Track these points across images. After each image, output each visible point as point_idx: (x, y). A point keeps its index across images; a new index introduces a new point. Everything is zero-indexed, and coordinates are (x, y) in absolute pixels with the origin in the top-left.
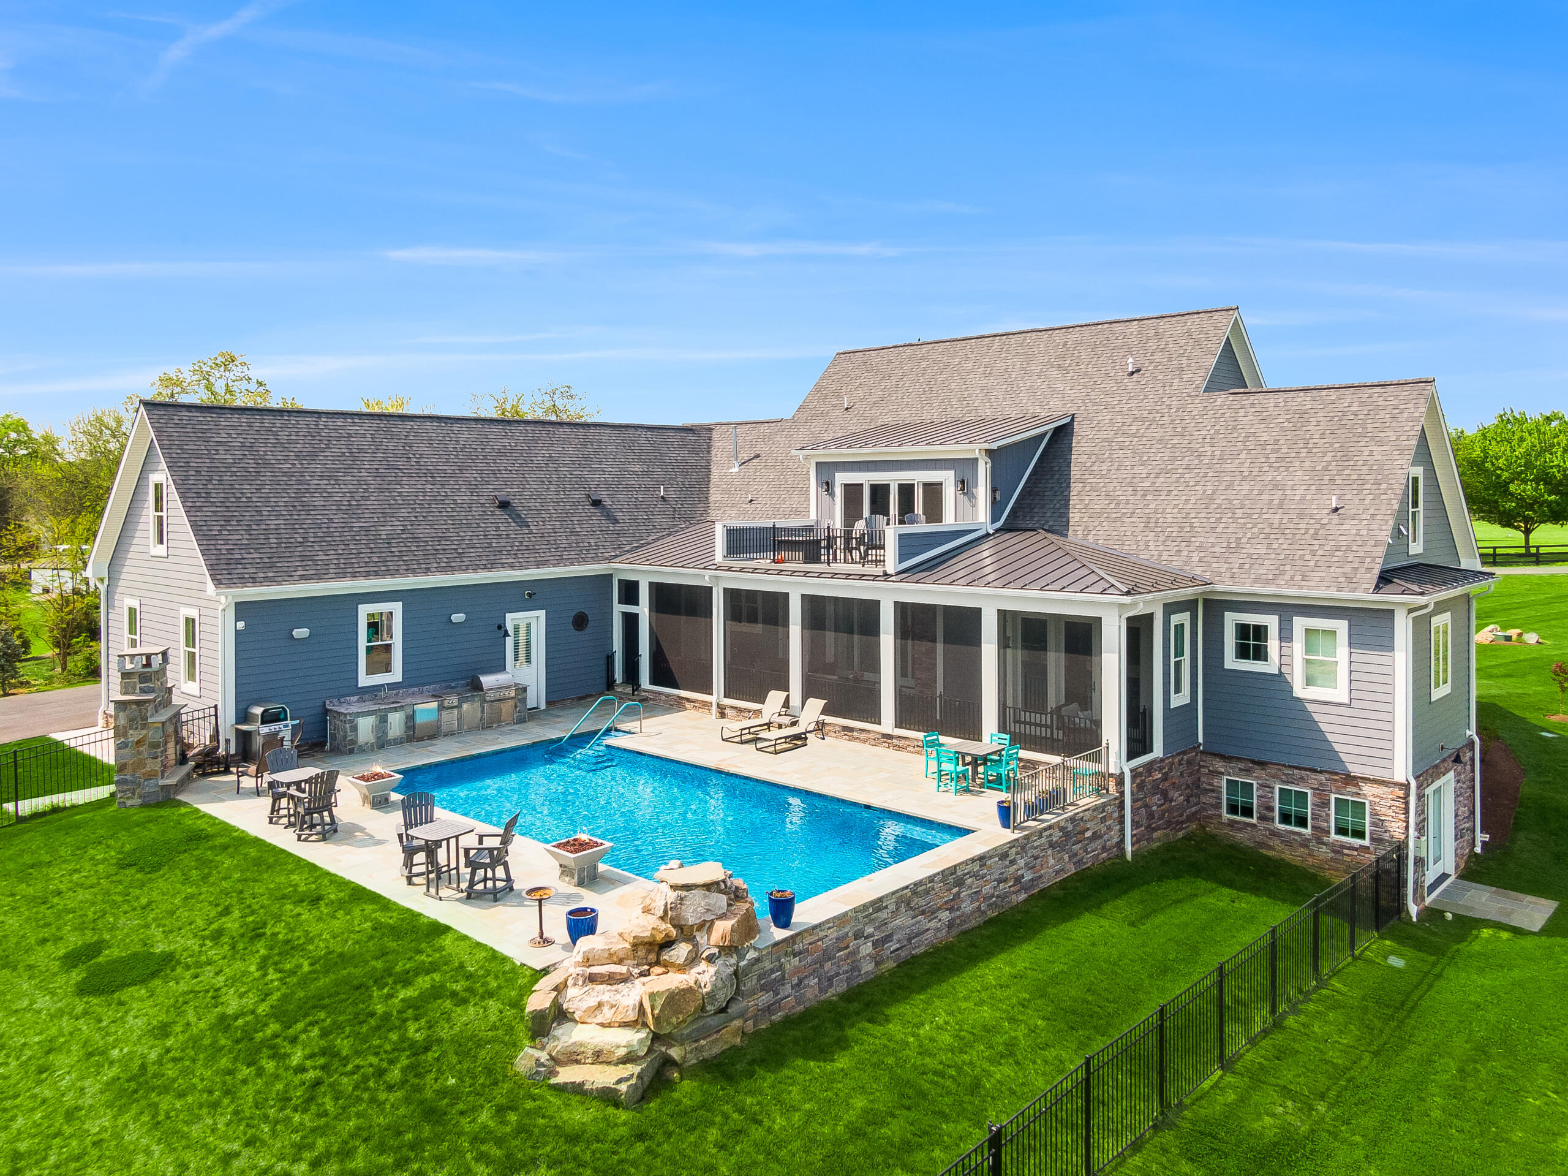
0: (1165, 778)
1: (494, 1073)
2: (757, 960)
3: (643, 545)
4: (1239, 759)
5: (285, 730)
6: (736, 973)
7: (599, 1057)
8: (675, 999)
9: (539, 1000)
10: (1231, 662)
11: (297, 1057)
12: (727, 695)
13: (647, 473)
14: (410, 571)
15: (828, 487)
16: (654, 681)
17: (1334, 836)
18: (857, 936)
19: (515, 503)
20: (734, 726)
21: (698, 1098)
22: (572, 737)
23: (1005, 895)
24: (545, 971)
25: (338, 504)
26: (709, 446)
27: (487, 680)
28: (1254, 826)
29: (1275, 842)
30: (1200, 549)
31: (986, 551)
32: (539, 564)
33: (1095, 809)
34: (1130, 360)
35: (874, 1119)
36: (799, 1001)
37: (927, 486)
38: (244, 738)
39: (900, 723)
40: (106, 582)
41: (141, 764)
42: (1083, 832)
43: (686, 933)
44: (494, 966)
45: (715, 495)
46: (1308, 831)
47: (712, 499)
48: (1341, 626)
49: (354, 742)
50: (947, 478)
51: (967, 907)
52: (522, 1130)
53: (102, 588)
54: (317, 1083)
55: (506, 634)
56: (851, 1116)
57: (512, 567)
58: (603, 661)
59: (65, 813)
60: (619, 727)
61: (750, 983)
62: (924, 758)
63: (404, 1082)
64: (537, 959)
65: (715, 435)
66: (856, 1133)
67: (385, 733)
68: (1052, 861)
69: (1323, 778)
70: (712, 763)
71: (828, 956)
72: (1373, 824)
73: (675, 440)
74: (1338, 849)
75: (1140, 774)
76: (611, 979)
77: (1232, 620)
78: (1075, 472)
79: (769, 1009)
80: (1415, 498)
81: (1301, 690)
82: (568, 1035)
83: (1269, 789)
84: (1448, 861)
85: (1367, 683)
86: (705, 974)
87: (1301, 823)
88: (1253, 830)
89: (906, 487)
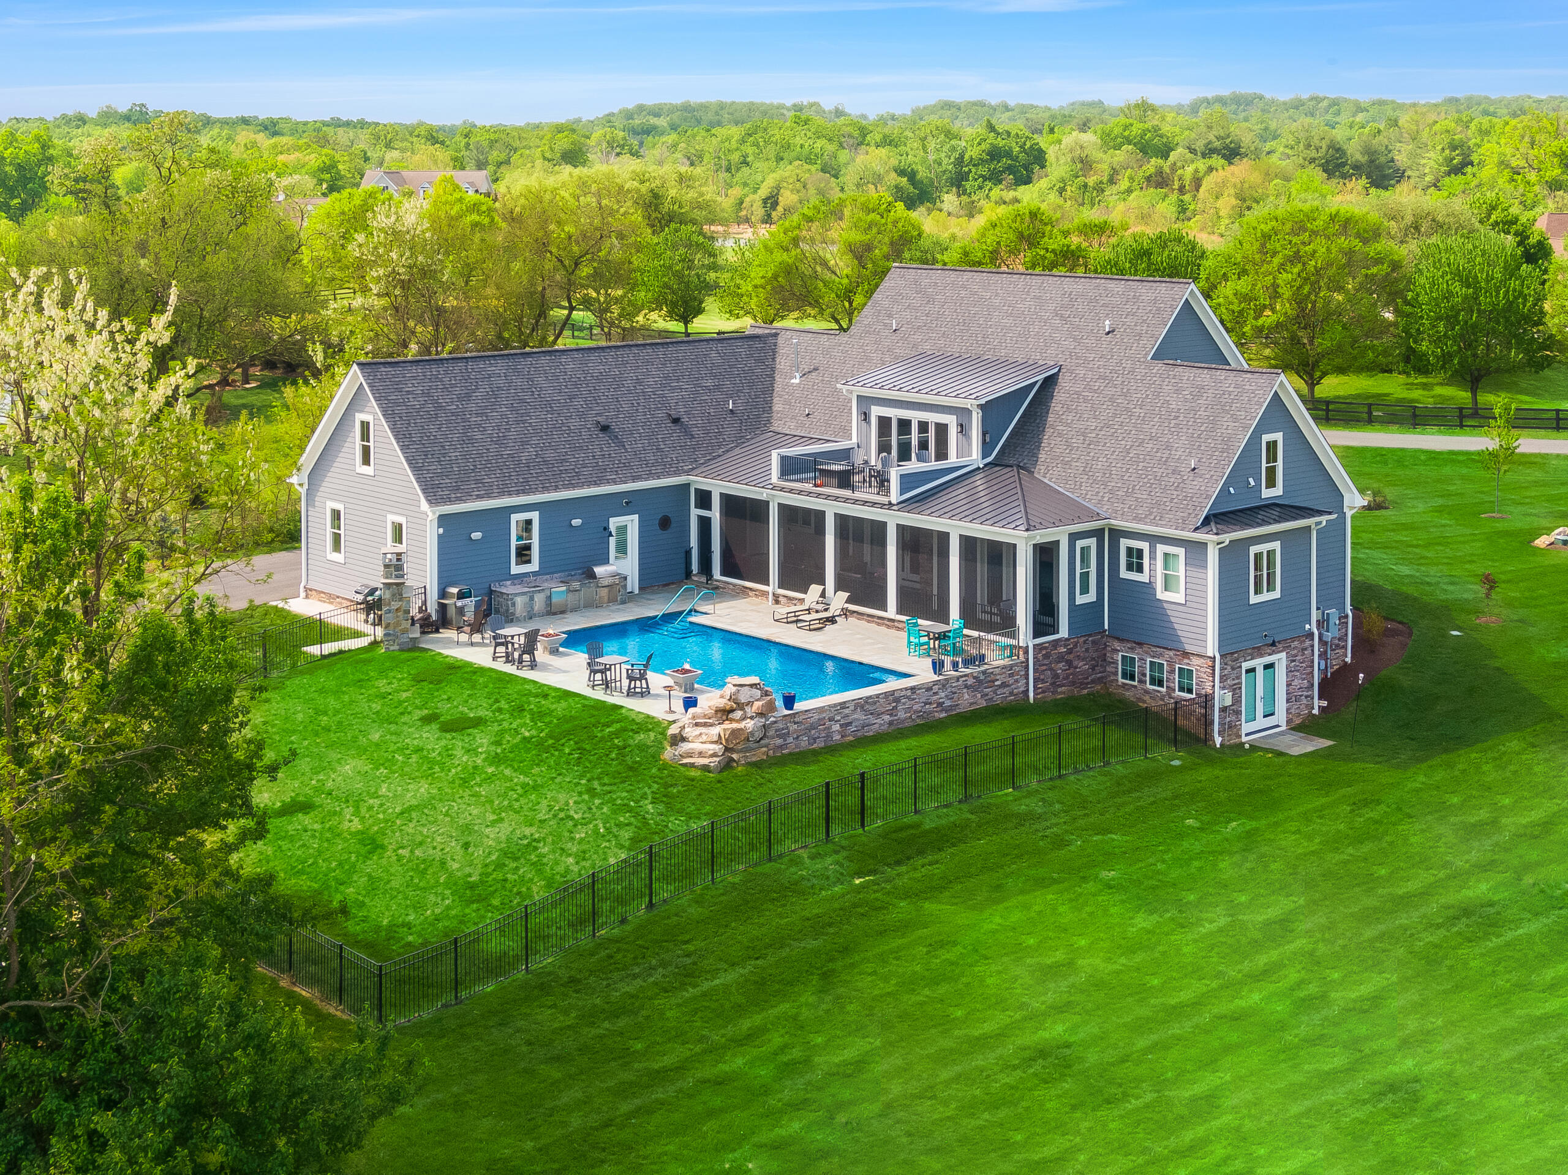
0: (1070, 652)
1: (655, 757)
2: (775, 722)
3: (714, 458)
4: (1128, 641)
5: (470, 603)
6: (764, 726)
7: (701, 754)
8: (735, 733)
9: (673, 730)
10: (1124, 574)
11: (567, 750)
12: (781, 584)
13: (718, 387)
14: (545, 489)
15: (866, 416)
16: (723, 573)
17: (1177, 693)
18: (831, 719)
19: (613, 426)
20: (782, 610)
21: (744, 773)
22: (664, 615)
23: (931, 712)
24: (674, 722)
25: (491, 436)
26: (774, 352)
27: (599, 570)
28: (1135, 687)
29: (1147, 698)
30: (1111, 492)
31: (979, 480)
32: (635, 479)
33: (1004, 667)
34: (1107, 322)
36: (797, 746)
37: (938, 425)
38: (443, 608)
39: (900, 611)
40: (306, 486)
41: (398, 624)
42: (993, 682)
43: (741, 706)
44: (649, 720)
45: (778, 406)
46: (1164, 690)
47: (775, 409)
48: (1181, 551)
49: (513, 614)
50: (951, 420)
51: (902, 715)
52: (670, 776)
53: (303, 491)
54: (580, 758)
55: (611, 535)
57: (615, 482)
58: (683, 555)
59: (347, 655)
60: (698, 609)
61: (771, 733)
62: (906, 634)
63: (617, 759)
64: (671, 718)
65: (780, 340)
67: (532, 609)
68: (966, 696)
69: (1171, 653)
70: (764, 637)
71: (813, 727)
72: (1197, 684)
73: (742, 350)
74: (1179, 701)
75: (1046, 648)
76: (705, 725)
77: (1124, 543)
78: (1051, 418)
79: (781, 747)
80: (1272, 456)
81: (1161, 595)
82: (685, 747)
83: (1144, 661)
84: (1280, 717)
85: (1194, 591)
86: (749, 724)
87: (1161, 684)
88: (1135, 690)
89: (922, 424)
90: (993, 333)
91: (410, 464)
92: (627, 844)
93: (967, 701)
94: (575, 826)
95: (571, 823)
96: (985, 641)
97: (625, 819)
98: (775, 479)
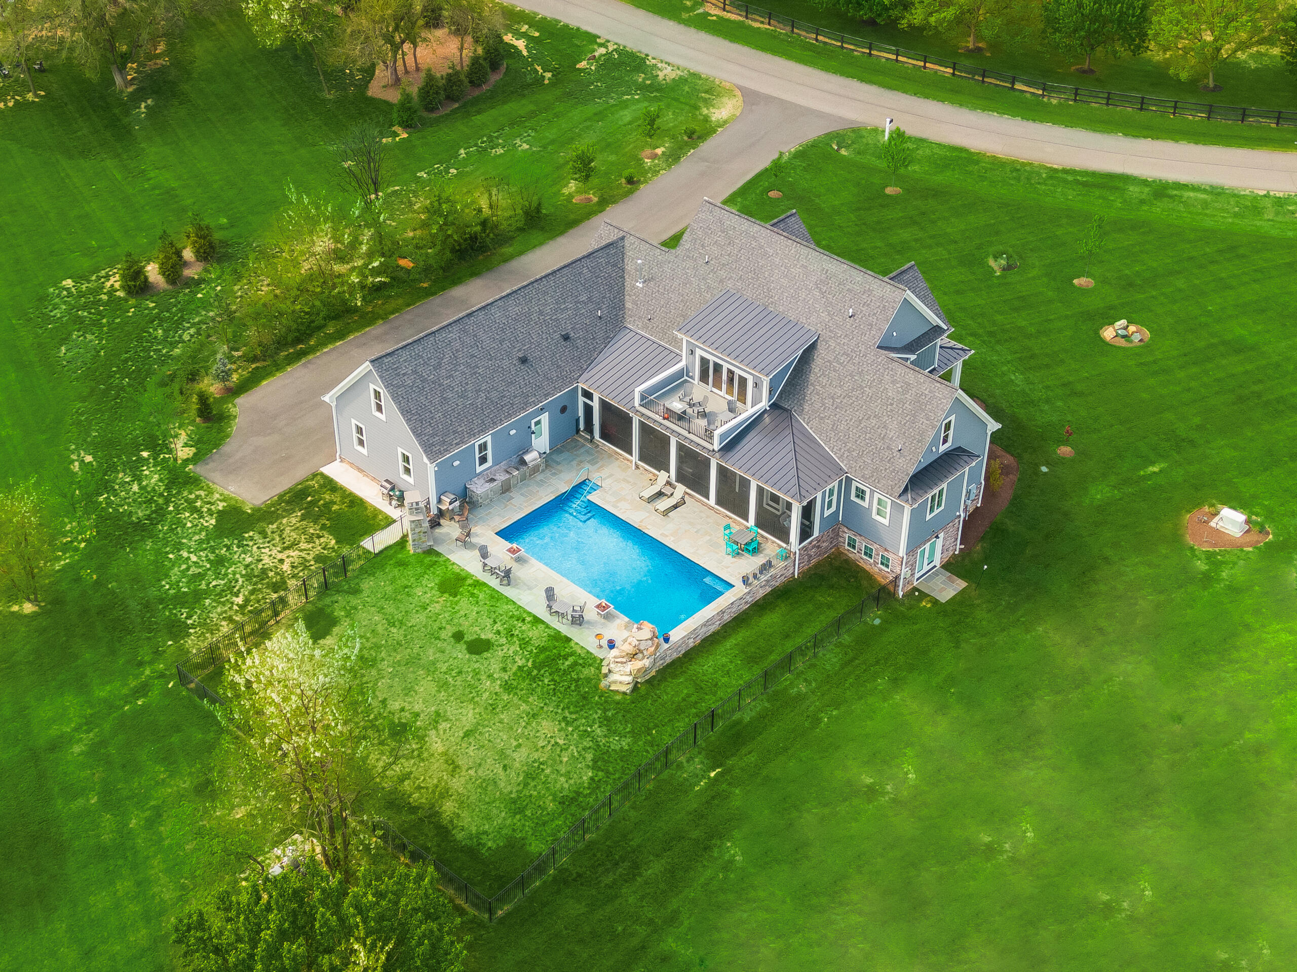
0: (819, 543)
1: (596, 687)
2: (660, 655)
3: (592, 362)
4: (853, 531)
5: (456, 505)
6: (654, 659)
7: (621, 683)
8: (639, 668)
9: (604, 667)
10: (853, 498)
11: (546, 681)
12: (640, 460)
13: (590, 301)
14: (495, 424)
15: (692, 355)
16: (602, 439)
17: (880, 565)
19: (529, 356)
20: (643, 489)
21: (645, 692)
22: (571, 489)
24: (604, 659)
25: (457, 392)
26: (623, 254)
27: (527, 458)
28: (855, 553)
29: (861, 561)
30: (848, 451)
32: (546, 397)
33: (782, 568)
35: (688, 696)
36: (671, 659)
39: (717, 502)
40: (335, 403)
41: (420, 539)
42: (776, 577)
43: (641, 651)
44: (590, 657)
45: (628, 303)
46: (872, 561)
47: (626, 305)
48: (889, 501)
50: (751, 373)
51: (726, 618)
52: (606, 702)
53: (332, 405)
54: (554, 689)
55: (532, 431)
56: (683, 695)
57: (535, 404)
58: (574, 422)
60: (590, 478)
61: (658, 661)
63: (575, 690)
64: (602, 655)
65: (626, 244)
66: (684, 700)
68: (761, 591)
69: (878, 546)
70: (636, 525)
71: (680, 648)
72: (892, 566)
74: (881, 570)
75: (805, 547)
76: (621, 663)
77: (855, 485)
80: (947, 429)
81: (875, 516)
82: (613, 677)
83: (861, 543)
84: (937, 562)
85: (895, 520)
86: (648, 659)
87: (870, 556)
88: (855, 555)
89: (730, 372)
90: (774, 288)
91: (414, 433)
92: (590, 764)
93: (761, 595)
94: (561, 751)
95: (559, 749)
96: (772, 546)
97: (587, 743)
98: (637, 402)
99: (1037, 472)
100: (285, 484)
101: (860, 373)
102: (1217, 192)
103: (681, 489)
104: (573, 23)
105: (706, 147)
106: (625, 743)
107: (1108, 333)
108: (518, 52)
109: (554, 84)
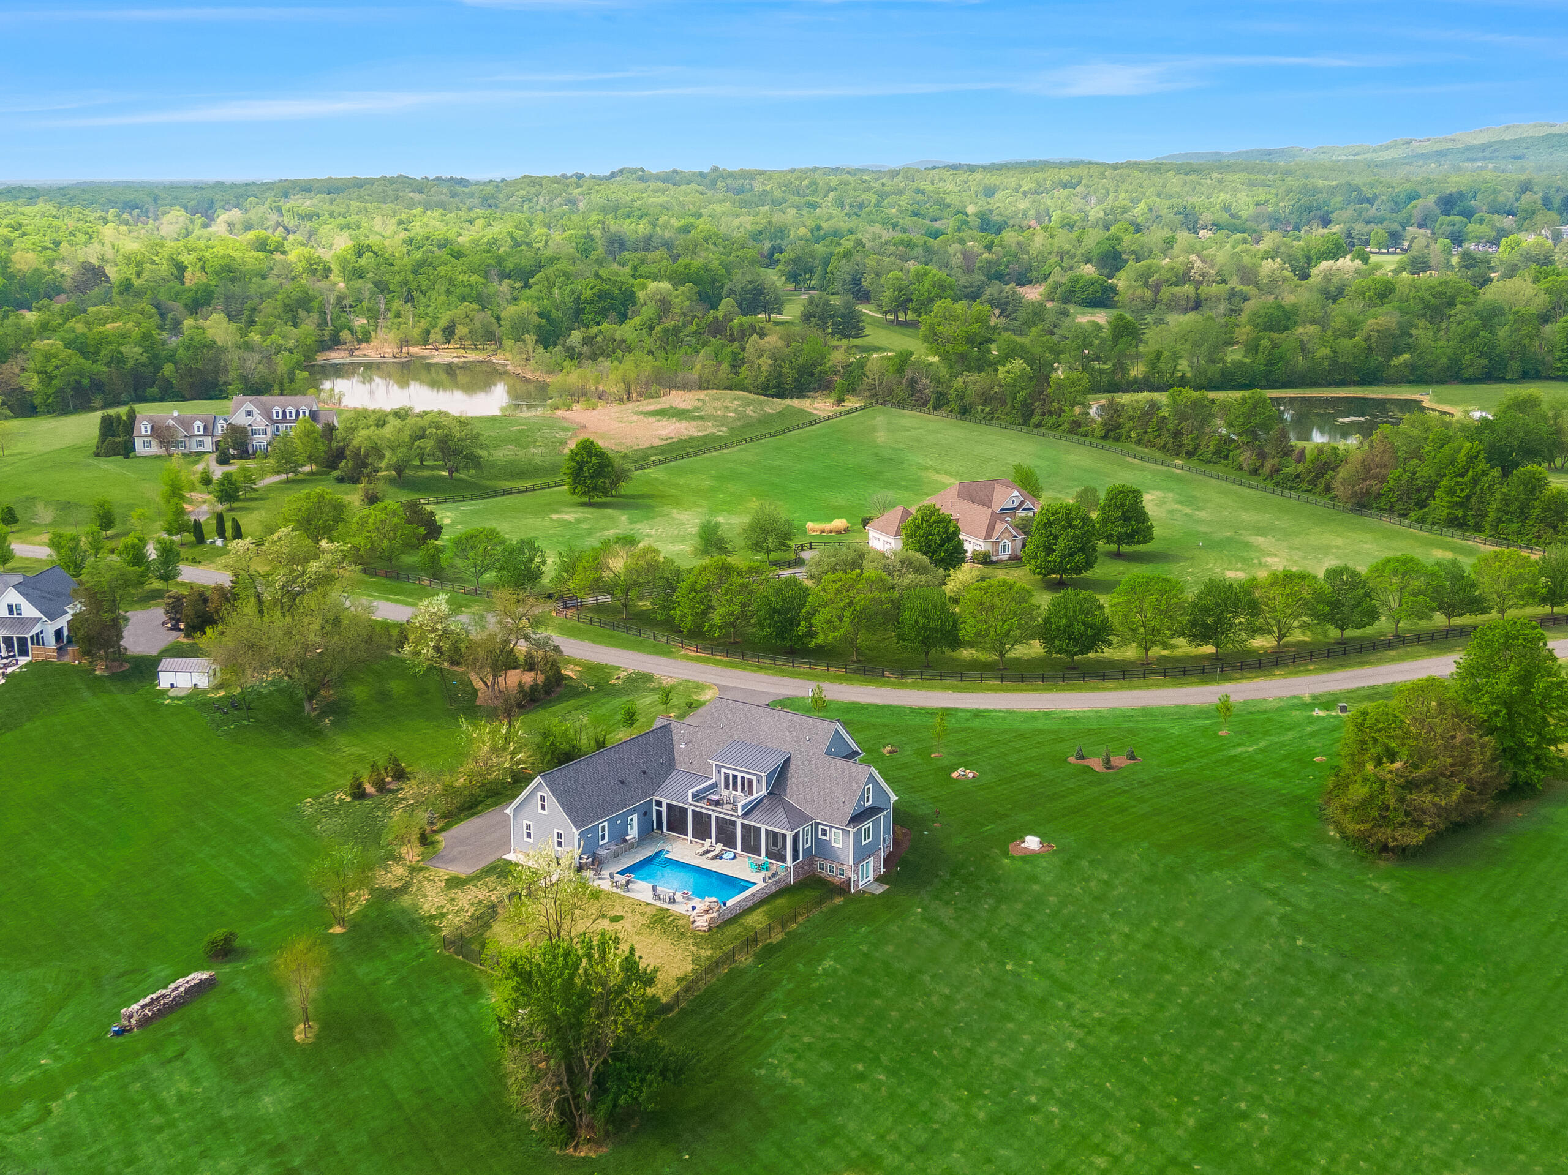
0: (803, 864)
1: (688, 929)
2: (722, 912)
3: (663, 790)
4: (821, 858)
6: (719, 914)
7: (702, 927)
8: (711, 918)
9: (691, 919)
10: (821, 838)
11: (659, 929)
12: (693, 837)
13: (656, 754)
14: (608, 815)
15: (719, 772)
16: (668, 830)
17: (839, 876)
18: (736, 906)
19: (625, 781)
20: (696, 849)
21: (717, 932)
23: (762, 897)
24: (690, 915)
26: (671, 735)
27: (628, 838)
28: (824, 872)
29: (828, 877)
30: (815, 808)
31: (767, 805)
32: (635, 803)
33: (785, 875)
34: (808, 735)
35: (740, 933)
36: (729, 921)
37: (748, 779)
39: (742, 850)
40: (513, 813)
42: (782, 880)
43: (711, 909)
45: (677, 757)
46: (834, 875)
48: (840, 832)
50: (754, 779)
51: (757, 901)
52: (694, 935)
55: (629, 823)
56: (737, 932)
57: (630, 806)
58: (652, 821)
60: (664, 850)
64: (688, 913)
65: (672, 728)
67: (608, 857)
69: (836, 863)
71: (732, 910)
72: (845, 873)
73: (660, 734)
74: (838, 879)
75: (795, 866)
76: (701, 916)
77: (820, 827)
78: (789, 776)
79: (725, 921)
80: (868, 792)
81: (833, 844)
82: (696, 924)
83: (827, 865)
84: (871, 878)
85: (845, 843)
86: (715, 915)
87: (833, 873)
88: (824, 874)
89: (742, 778)
90: (762, 735)
91: (566, 814)
92: (691, 963)
93: (774, 889)
96: (776, 865)
97: (687, 953)
98: (690, 800)
99: (923, 835)
100: (482, 864)
101: (817, 768)
102: (1009, 712)
103: (720, 846)
104: (603, 662)
105: (700, 711)
106: (709, 953)
107: (955, 775)
108: (571, 678)
109: (595, 692)
